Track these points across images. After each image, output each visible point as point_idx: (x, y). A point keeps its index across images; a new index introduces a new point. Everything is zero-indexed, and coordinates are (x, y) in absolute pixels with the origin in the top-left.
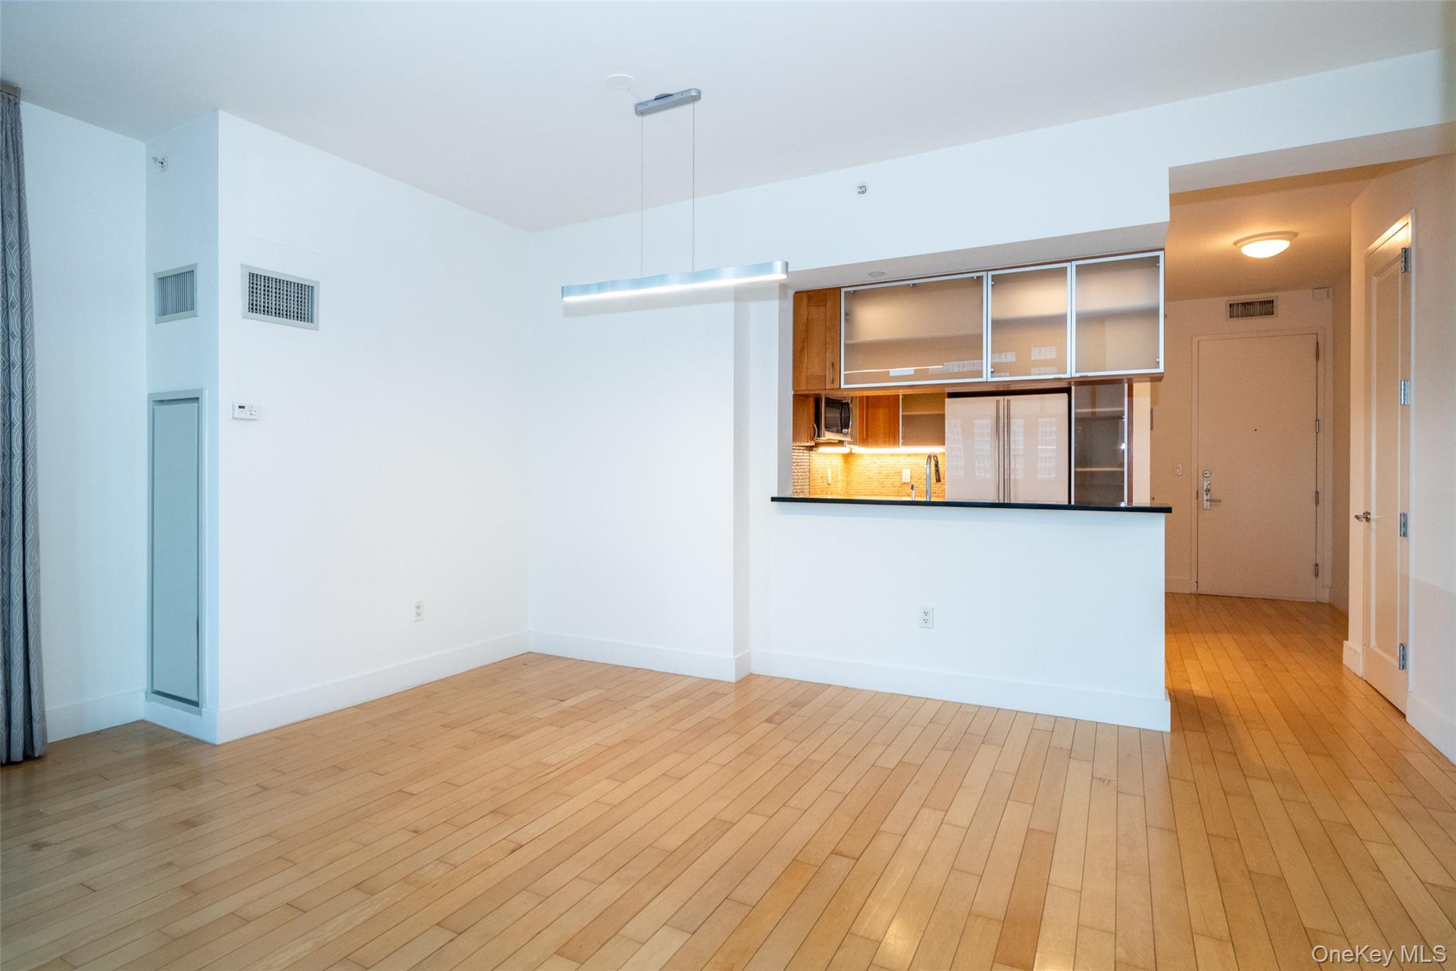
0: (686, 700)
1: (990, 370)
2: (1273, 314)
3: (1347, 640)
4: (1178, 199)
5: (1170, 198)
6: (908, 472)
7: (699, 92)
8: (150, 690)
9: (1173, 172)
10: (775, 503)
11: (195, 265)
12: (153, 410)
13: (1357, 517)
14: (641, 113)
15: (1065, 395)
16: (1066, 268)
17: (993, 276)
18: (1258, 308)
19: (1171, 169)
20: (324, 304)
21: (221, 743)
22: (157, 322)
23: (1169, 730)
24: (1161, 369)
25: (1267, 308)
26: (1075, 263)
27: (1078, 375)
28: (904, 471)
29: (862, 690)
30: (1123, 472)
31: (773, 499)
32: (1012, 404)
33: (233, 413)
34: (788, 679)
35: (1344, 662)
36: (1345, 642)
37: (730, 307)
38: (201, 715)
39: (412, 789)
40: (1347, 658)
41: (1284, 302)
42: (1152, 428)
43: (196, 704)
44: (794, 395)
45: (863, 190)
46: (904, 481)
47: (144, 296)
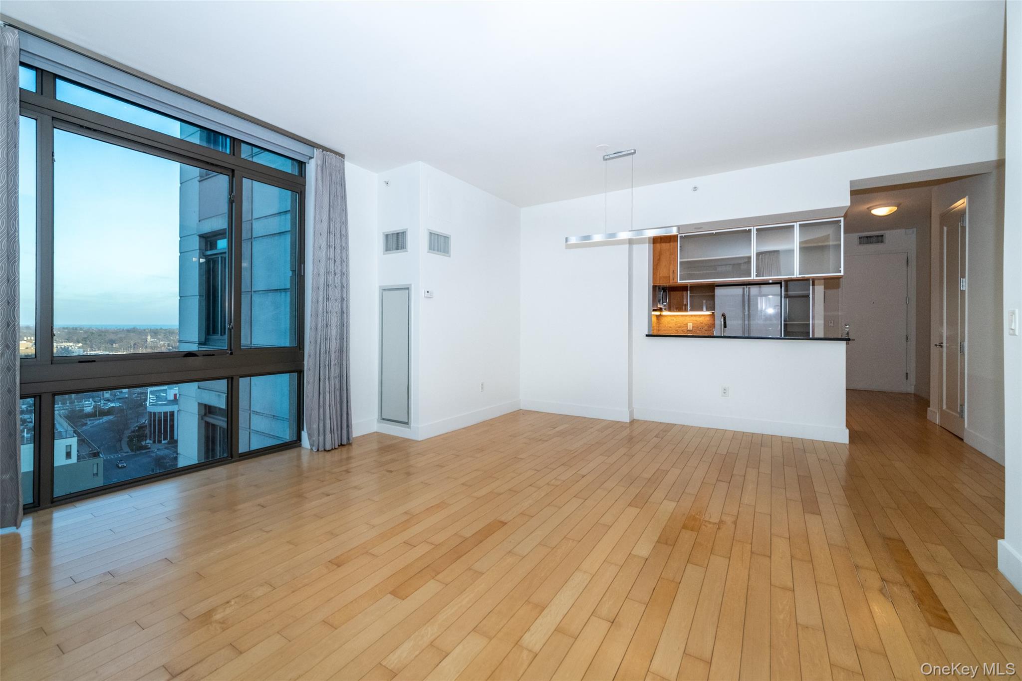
0: (610, 429)
1: (755, 274)
2: (883, 242)
3: (929, 406)
4: (854, 193)
5: (851, 193)
6: (691, 324)
7: (635, 151)
8: (380, 418)
9: (852, 182)
10: (647, 337)
11: (407, 229)
12: (382, 293)
13: (936, 345)
14: (605, 159)
15: (779, 285)
16: (794, 225)
17: (757, 229)
18: (874, 239)
19: (851, 181)
20: (454, 245)
21: (421, 439)
22: (384, 254)
23: (848, 443)
24: (842, 273)
25: (880, 239)
26: (799, 223)
27: (801, 276)
28: (689, 324)
29: (692, 426)
30: (809, 324)
31: (647, 336)
32: (751, 289)
33: (424, 295)
34: (653, 422)
35: (928, 418)
36: (929, 408)
37: (627, 246)
38: (410, 428)
39: (521, 456)
40: (929, 416)
41: (889, 235)
42: (824, 302)
43: (407, 423)
44: (653, 286)
45: (695, 189)
46: (689, 329)
47: (379, 243)
